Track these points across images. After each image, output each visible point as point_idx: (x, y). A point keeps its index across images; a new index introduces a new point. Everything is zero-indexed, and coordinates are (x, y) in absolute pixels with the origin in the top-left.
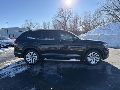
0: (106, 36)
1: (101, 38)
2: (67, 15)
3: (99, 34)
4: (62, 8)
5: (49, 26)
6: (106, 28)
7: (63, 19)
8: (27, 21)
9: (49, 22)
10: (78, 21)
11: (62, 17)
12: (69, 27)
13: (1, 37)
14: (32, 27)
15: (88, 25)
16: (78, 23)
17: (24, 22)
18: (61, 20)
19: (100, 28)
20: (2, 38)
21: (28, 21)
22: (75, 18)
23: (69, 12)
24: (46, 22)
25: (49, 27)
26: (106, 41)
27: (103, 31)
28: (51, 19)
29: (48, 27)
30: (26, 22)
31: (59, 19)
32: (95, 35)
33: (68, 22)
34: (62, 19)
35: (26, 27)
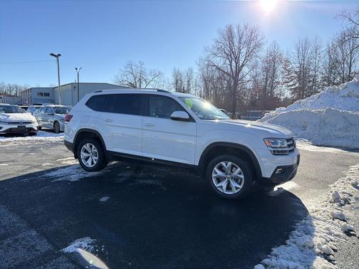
0: (345, 117)
1: (327, 121)
2: (244, 51)
3: (325, 110)
4: (230, 31)
5: (191, 82)
6: (350, 92)
7: (231, 62)
8: (130, 65)
9: (191, 71)
10: (280, 68)
11: (227, 55)
12: (249, 85)
13: (62, 106)
14: (144, 83)
15: (310, 81)
16: (278, 73)
17: (123, 68)
18: (225, 63)
19: (332, 92)
20: (62, 108)
21: (134, 67)
22: (271, 58)
23: (250, 41)
24: (183, 69)
25: (189, 85)
26: (340, 129)
27: (342, 100)
28: (196, 62)
29: (186, 83)
30: (129, 69)
31: (220, 61)
32: (313, 111)
33: (245, 69)
34: (228, 62)
35: (127, 83)
